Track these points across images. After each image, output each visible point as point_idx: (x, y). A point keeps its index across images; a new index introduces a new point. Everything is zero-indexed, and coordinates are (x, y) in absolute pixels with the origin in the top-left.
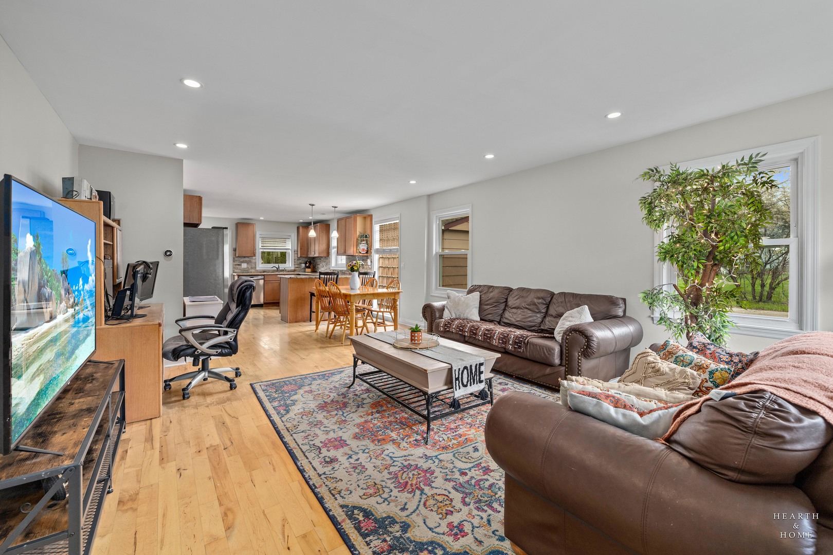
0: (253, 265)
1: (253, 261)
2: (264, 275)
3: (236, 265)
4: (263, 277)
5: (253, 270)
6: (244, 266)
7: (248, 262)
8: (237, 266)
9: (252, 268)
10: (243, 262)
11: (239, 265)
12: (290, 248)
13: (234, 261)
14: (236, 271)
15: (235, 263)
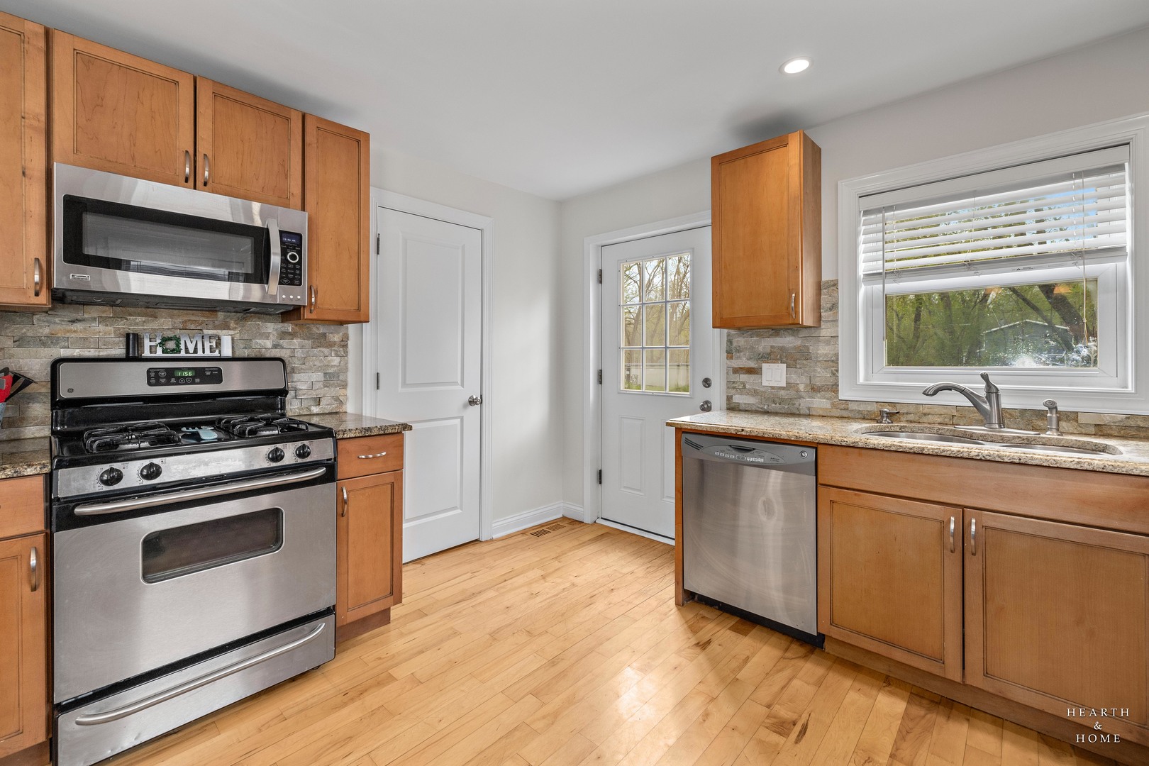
0: (822, 376)
1: (823, 350)
2: (815, 446)
3: (737, 371)
4: (809, 455)
5: (820, 403)
6: (774, 375)
7: (790, 359)
8: (743, 377)
9: (814, 389)
10: (769, 357)
11: (750, 371)
12: (1126, 239)
13: (730, 354)
14: (737, 399)
15: (736, 363)
